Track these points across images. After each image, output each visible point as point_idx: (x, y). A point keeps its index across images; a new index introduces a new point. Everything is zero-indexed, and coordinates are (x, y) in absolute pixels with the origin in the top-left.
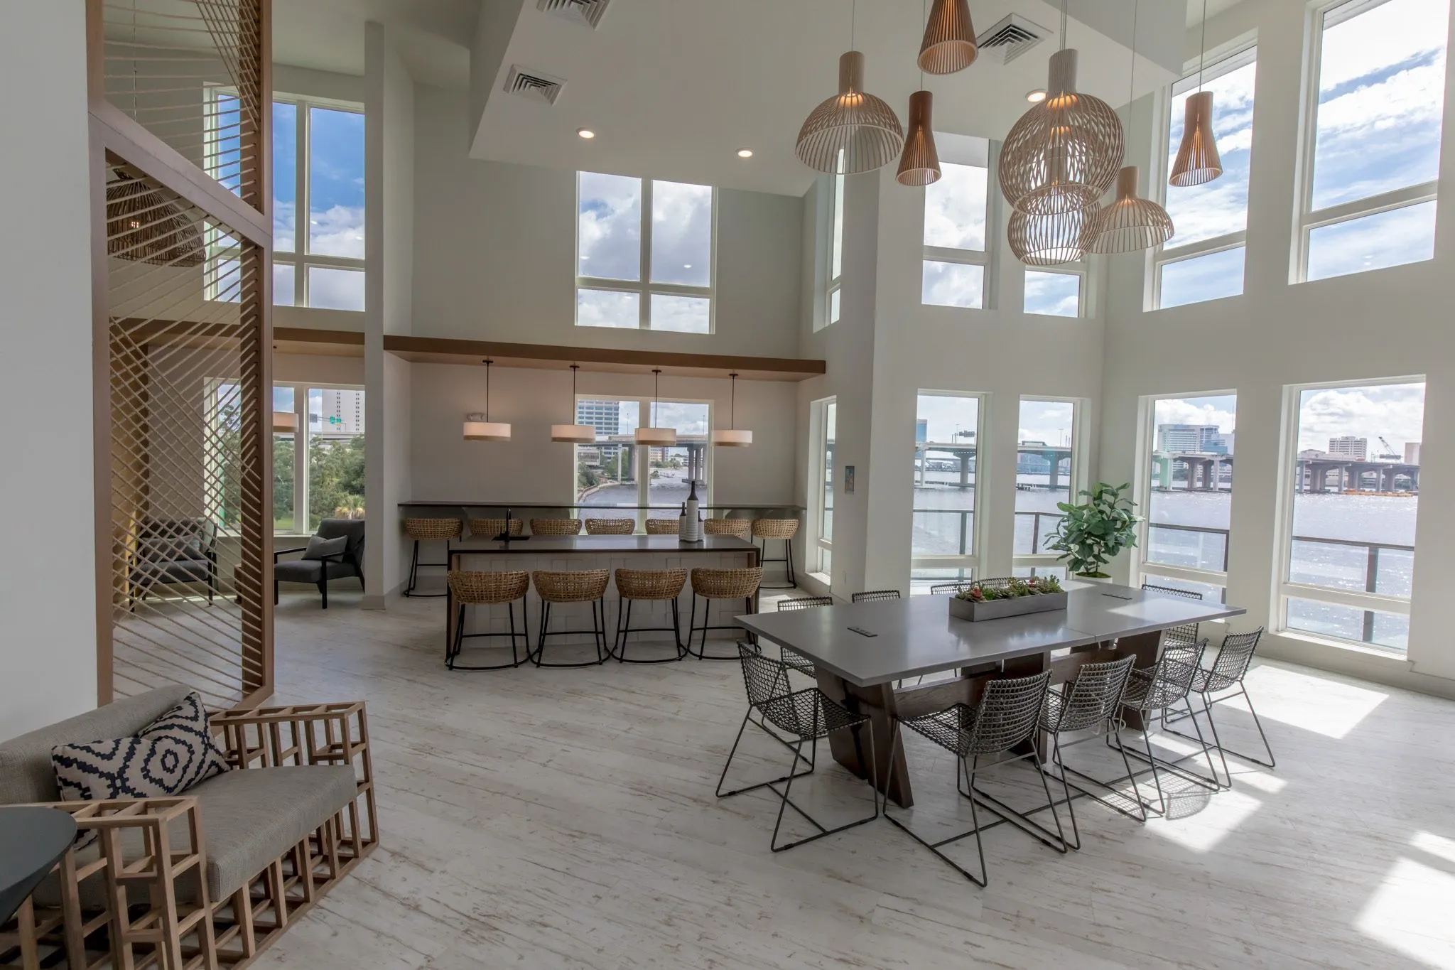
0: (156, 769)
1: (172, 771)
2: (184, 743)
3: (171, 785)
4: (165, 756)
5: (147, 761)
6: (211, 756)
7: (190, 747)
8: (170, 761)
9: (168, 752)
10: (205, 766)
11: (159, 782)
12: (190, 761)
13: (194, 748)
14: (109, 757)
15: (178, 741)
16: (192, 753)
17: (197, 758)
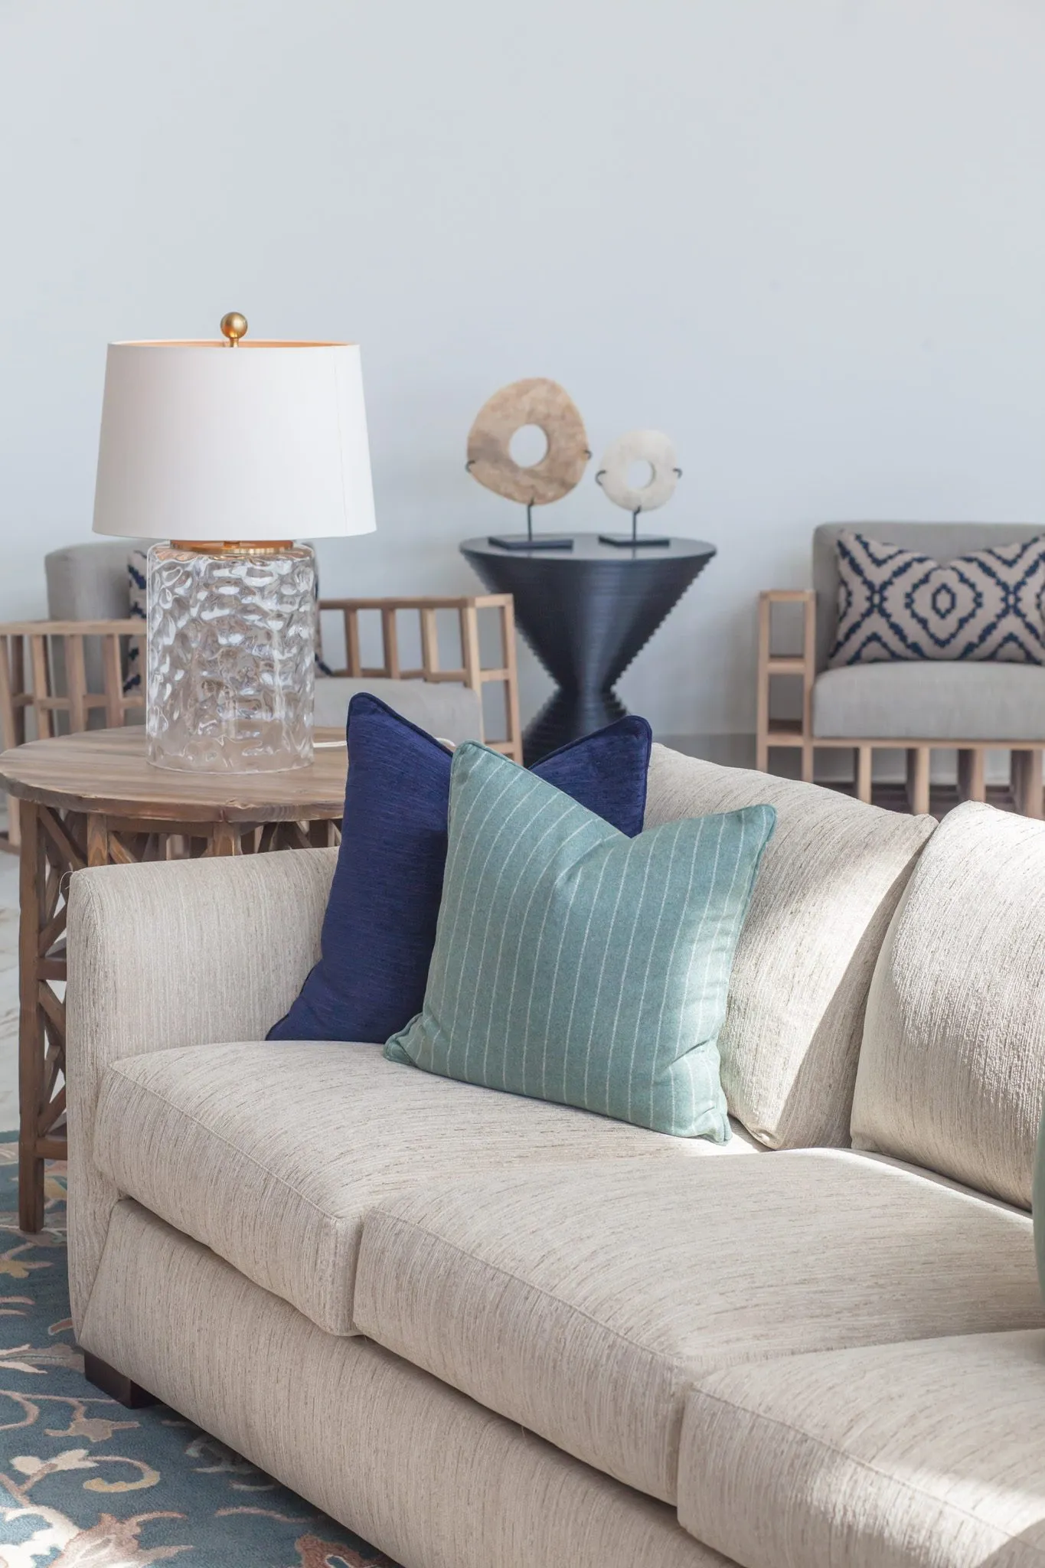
0: (923, 606)
1: (943, 616)
2: (972, 586)
3: (942, 635)
4: (938, 591)
5: (915, 587)
6: (1011, 624)
7: (979, 595)
8: (944, 601)
9: (944, 587)
10: (996, 637)
11: (923, 622)
12: (972, 615)
13: (985, 600)
14: (879, 563)
15: (963, 579)
16: (979, 605)
17: (985, 616)
